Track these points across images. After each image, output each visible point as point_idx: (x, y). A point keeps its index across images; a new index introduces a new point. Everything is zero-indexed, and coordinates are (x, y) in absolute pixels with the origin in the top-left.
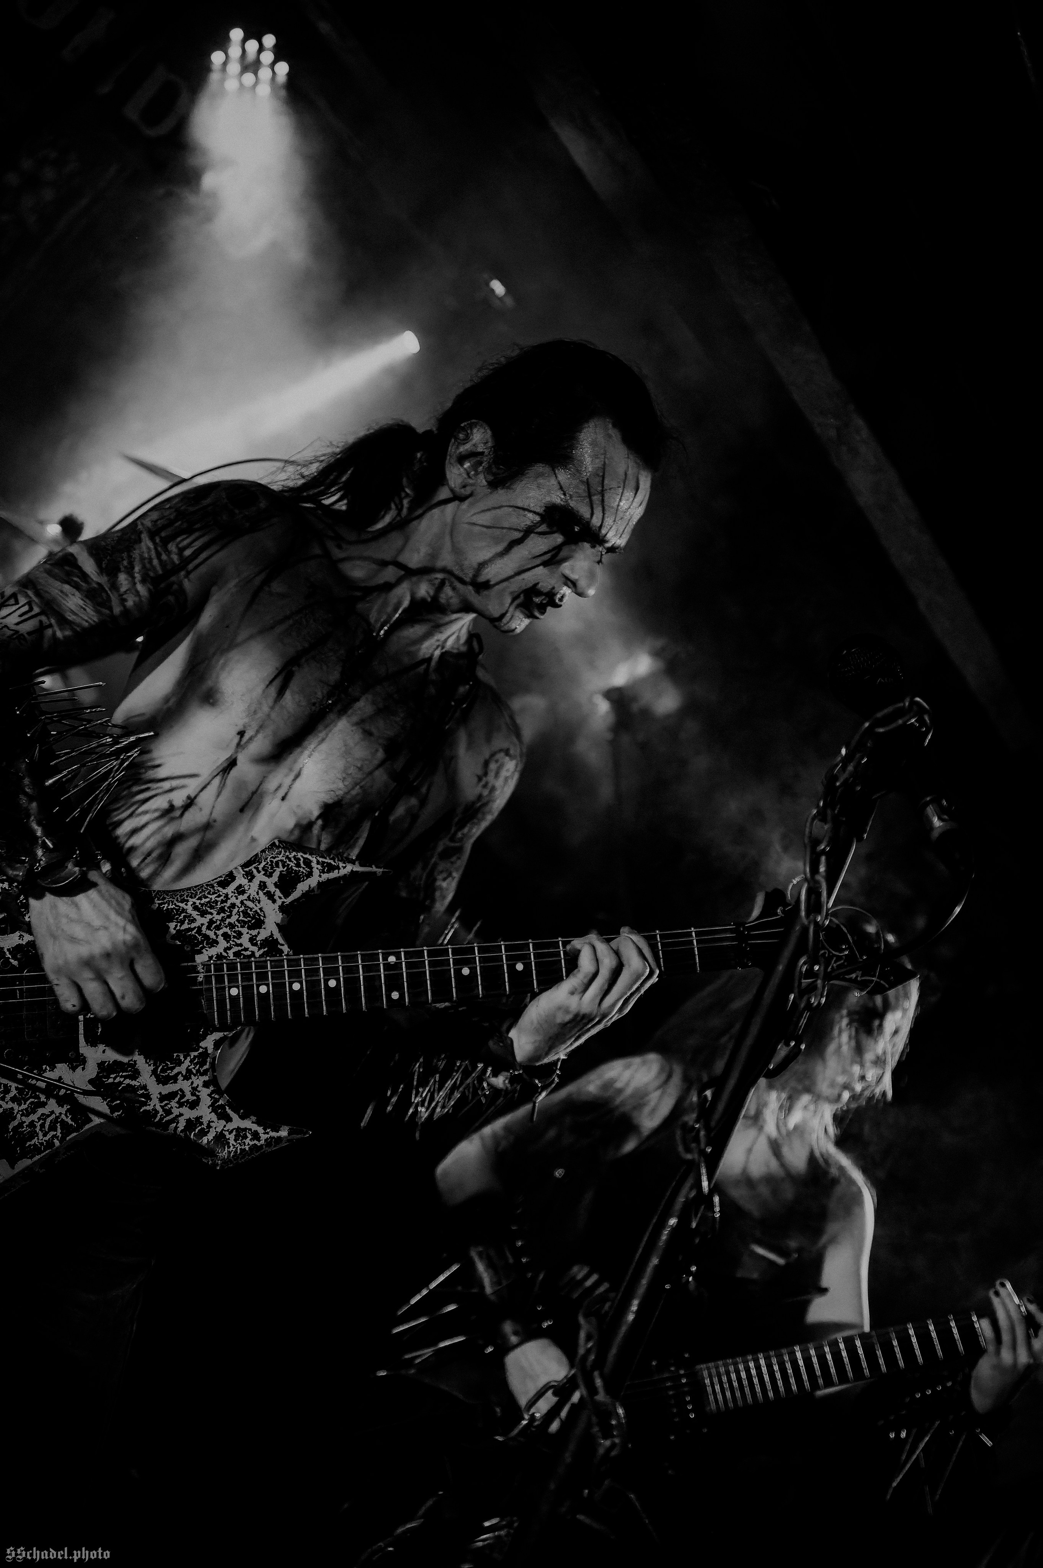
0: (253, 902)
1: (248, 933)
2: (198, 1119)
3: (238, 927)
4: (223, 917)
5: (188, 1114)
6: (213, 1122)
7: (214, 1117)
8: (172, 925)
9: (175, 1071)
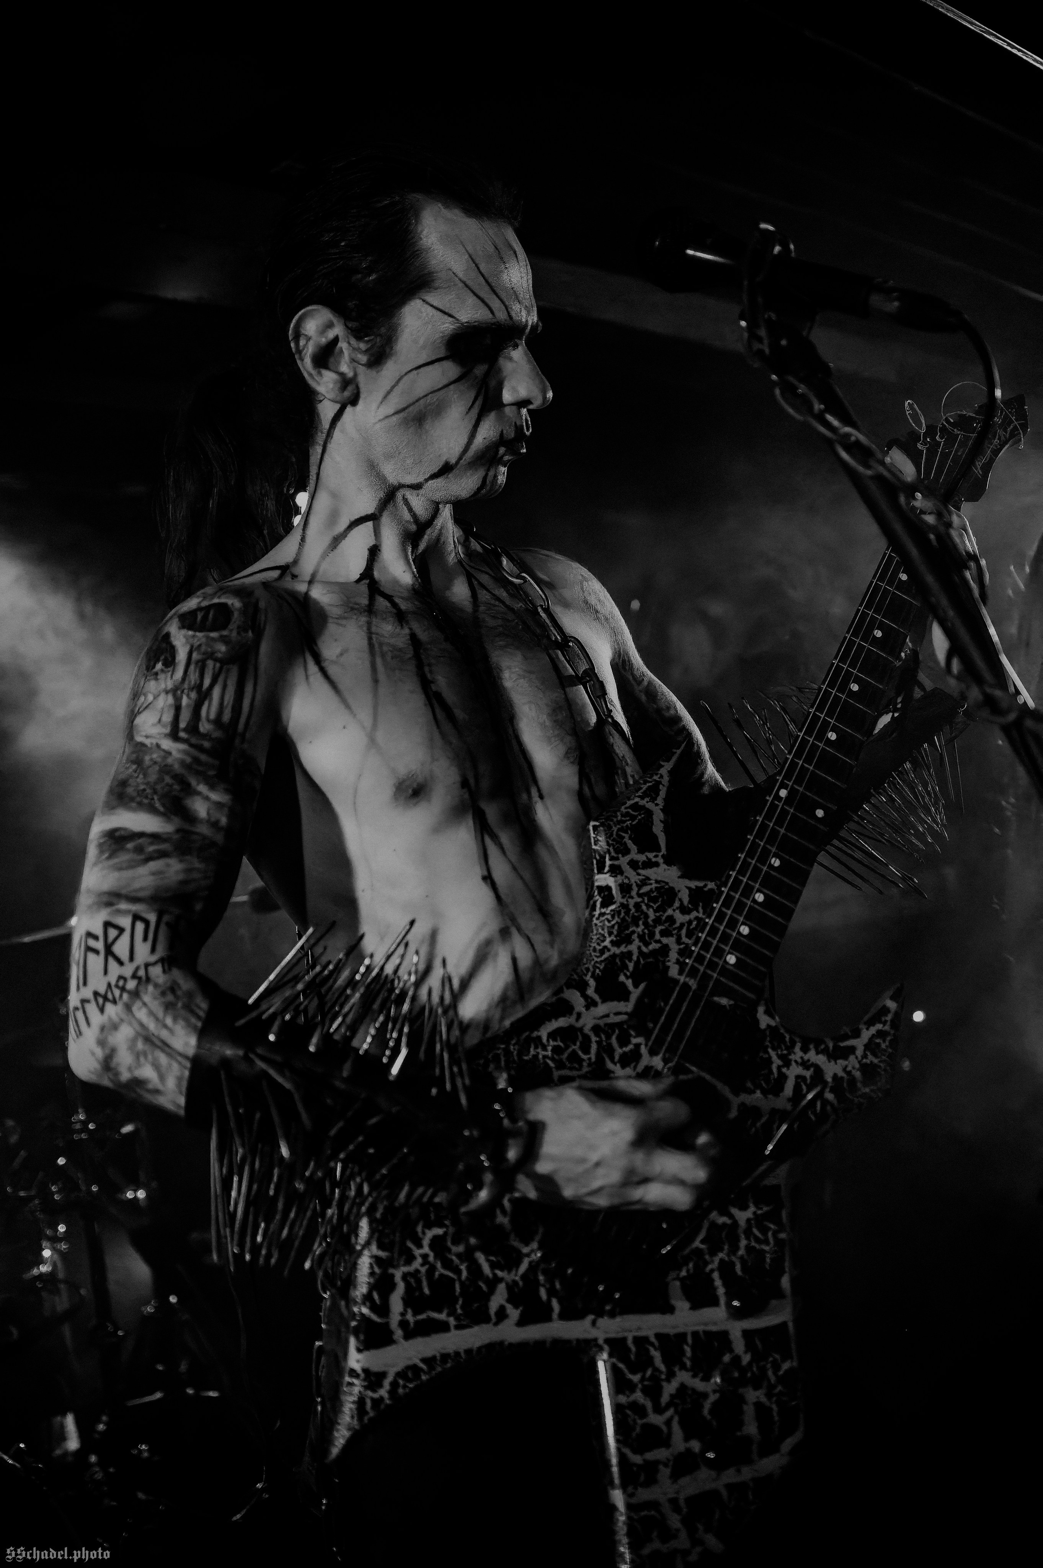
0: (646, 884)
1: (674, 910)
2: (835, 1079)
3: (662, 916)
4: (643, 924)
6: (846, 1066)
7: (841, 1063)
8: (622, 978)
9: (775, 1070)
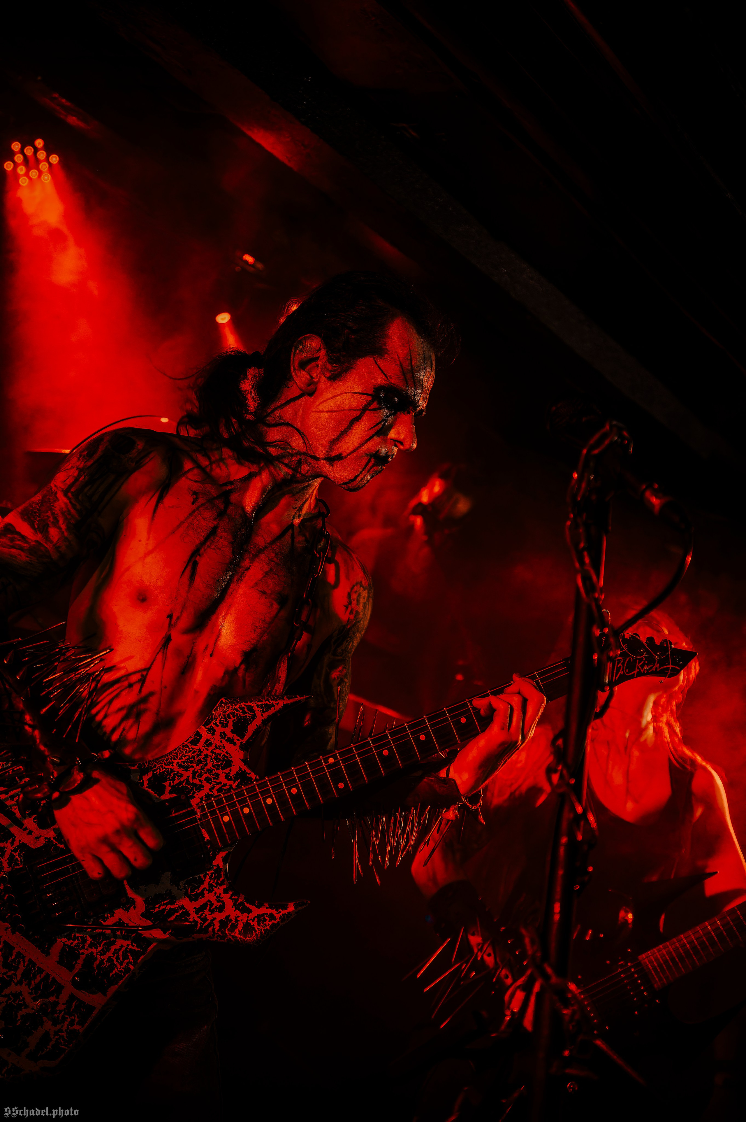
0: (220, 749)
1: (223, 773)
2: (227, 918)
3: (215, 771)
4: (201, 767)
5: (219, 916)
6: (238, 917)
7: (238, 913)
8: (167, 784)
9: (201, 888)
